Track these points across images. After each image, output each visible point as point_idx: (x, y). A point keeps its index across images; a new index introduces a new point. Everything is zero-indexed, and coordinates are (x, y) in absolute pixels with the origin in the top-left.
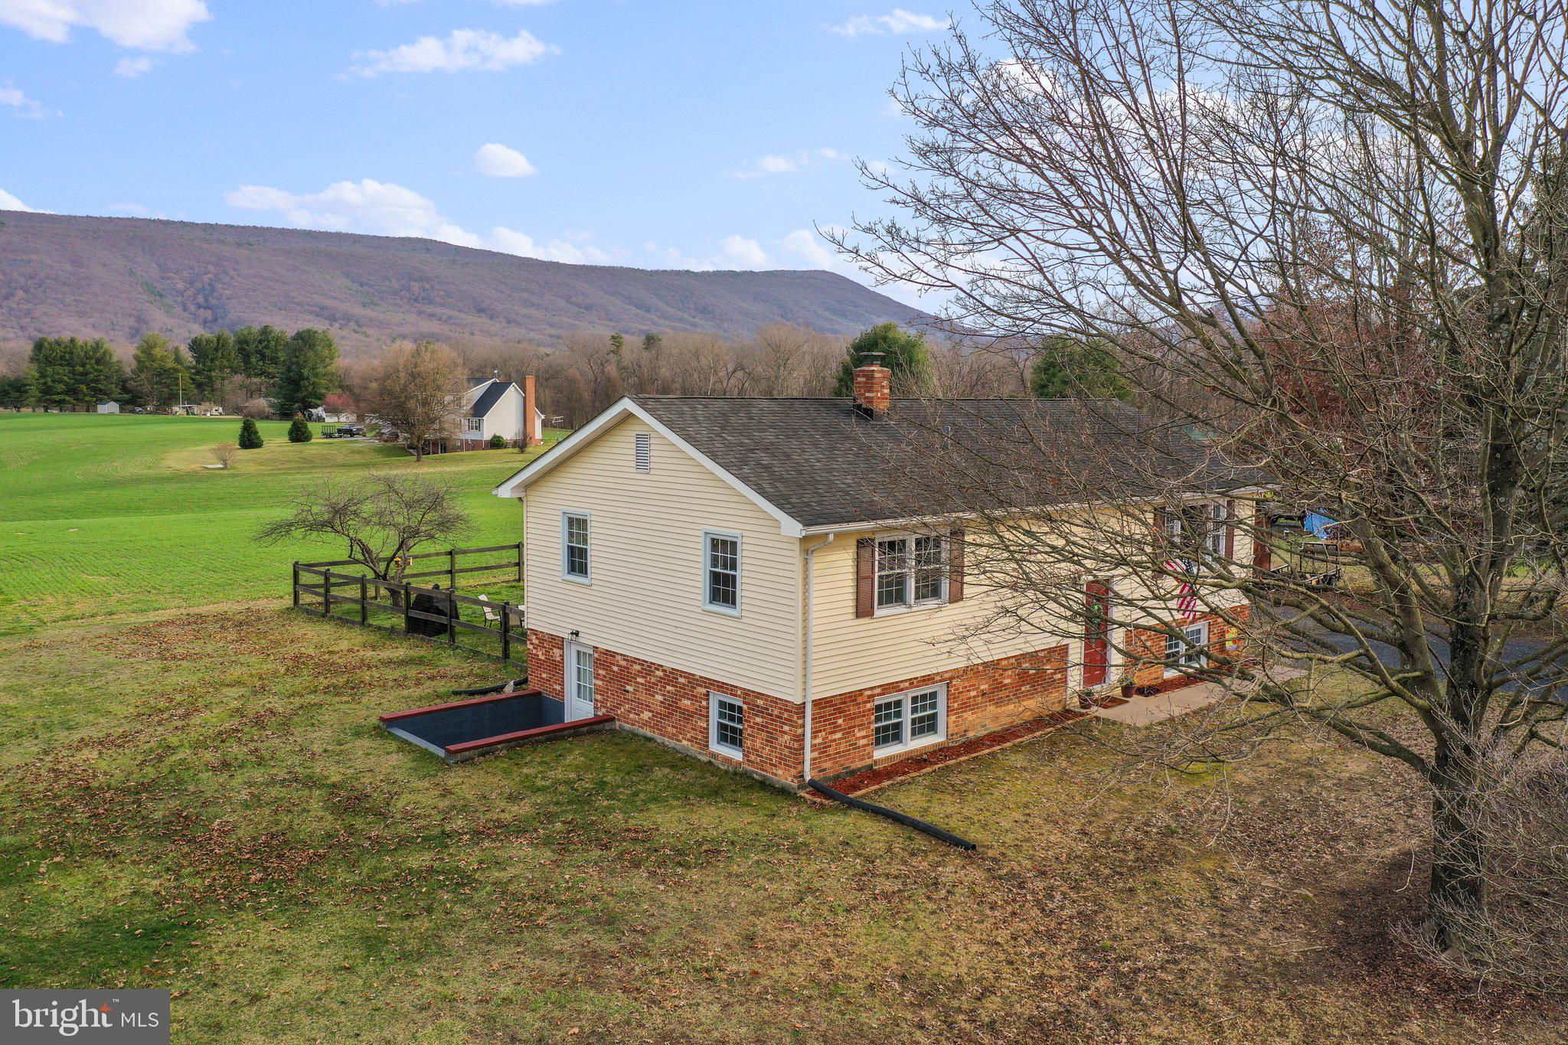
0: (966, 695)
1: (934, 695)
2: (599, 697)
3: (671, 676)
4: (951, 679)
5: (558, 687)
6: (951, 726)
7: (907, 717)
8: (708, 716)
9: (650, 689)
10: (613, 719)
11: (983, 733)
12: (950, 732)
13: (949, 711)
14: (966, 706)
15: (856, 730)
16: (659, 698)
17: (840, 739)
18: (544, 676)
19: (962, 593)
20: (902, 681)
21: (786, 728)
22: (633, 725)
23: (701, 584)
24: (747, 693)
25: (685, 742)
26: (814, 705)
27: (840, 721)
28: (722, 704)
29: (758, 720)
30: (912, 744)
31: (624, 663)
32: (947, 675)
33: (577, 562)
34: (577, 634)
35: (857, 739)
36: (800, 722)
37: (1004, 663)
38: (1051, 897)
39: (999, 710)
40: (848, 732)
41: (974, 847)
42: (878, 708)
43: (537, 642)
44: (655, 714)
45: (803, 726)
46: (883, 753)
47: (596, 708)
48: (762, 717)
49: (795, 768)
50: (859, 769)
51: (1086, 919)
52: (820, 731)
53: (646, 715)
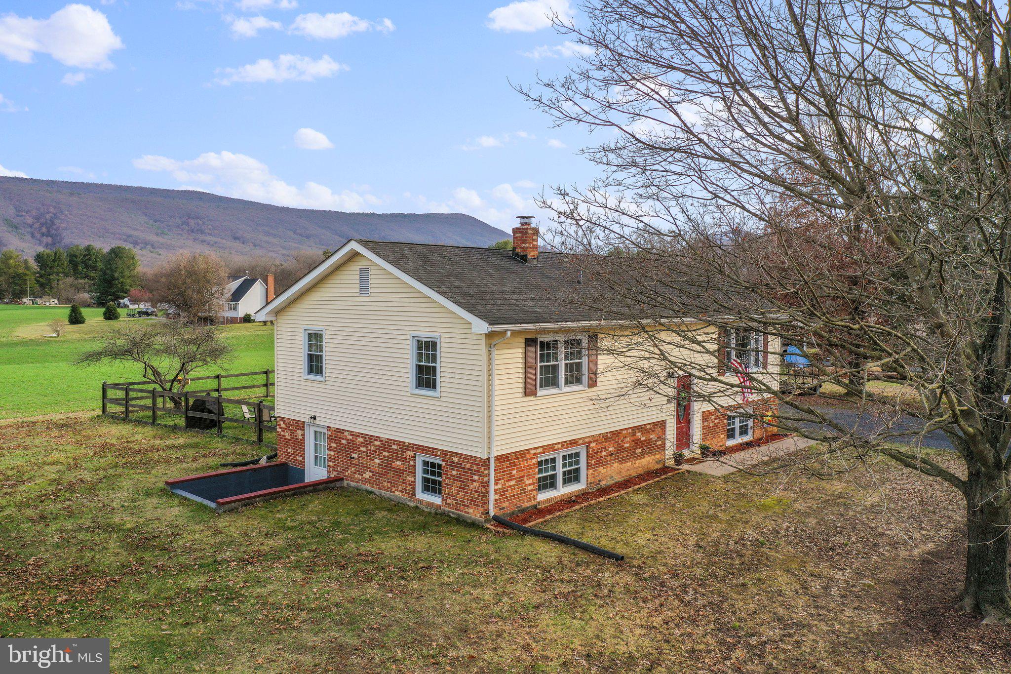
0: (600, 455)
1: (577, 454)
2: (331, 464)
3: (387, 444)
4: (590, 442)
5: (300, 459)
6: (590, 477)
7: (560, 470)
8: (415, 473)
9: (370, 455)
10: (341, 479)
11: (611, 482)
12: (589, 482)
13: (589, 466)
14: (600, 463)
15: (525, 478)
16: (377, 461)
17: (514, 485)
18: (290, 451)
19: (596, 381)
20: (556, 444)
21: (475, 477)
22: (358, 482)
23: (409, 374)
24: (445, 453)
25: (397, 493)
26: (496, 460)
27: (514, 472)
28: (425, 463)
29: (454, 473)
30: (563, 490)
31: (351, 437)
32: (587, 440)
33: (315, 365)
34: (315, 418)
35: (527, 485)
36: (486, 472)
37: (624, 432)
38: (687, 592)
39: (621, 466)
40: (520, 480)
41: (622, 558)
42: (540, 463)
43: (284, 426)
44: (375, 474)
45: (488, 475)
46: (544, 496)
47: (329, 472)
48: (457, 470)
49: (482, 507)
50: (528, 508)
51: (716, 607)
52: (500, 479)
53: (367, 475)
